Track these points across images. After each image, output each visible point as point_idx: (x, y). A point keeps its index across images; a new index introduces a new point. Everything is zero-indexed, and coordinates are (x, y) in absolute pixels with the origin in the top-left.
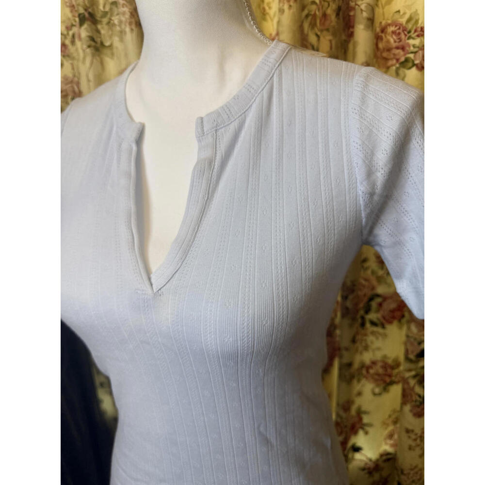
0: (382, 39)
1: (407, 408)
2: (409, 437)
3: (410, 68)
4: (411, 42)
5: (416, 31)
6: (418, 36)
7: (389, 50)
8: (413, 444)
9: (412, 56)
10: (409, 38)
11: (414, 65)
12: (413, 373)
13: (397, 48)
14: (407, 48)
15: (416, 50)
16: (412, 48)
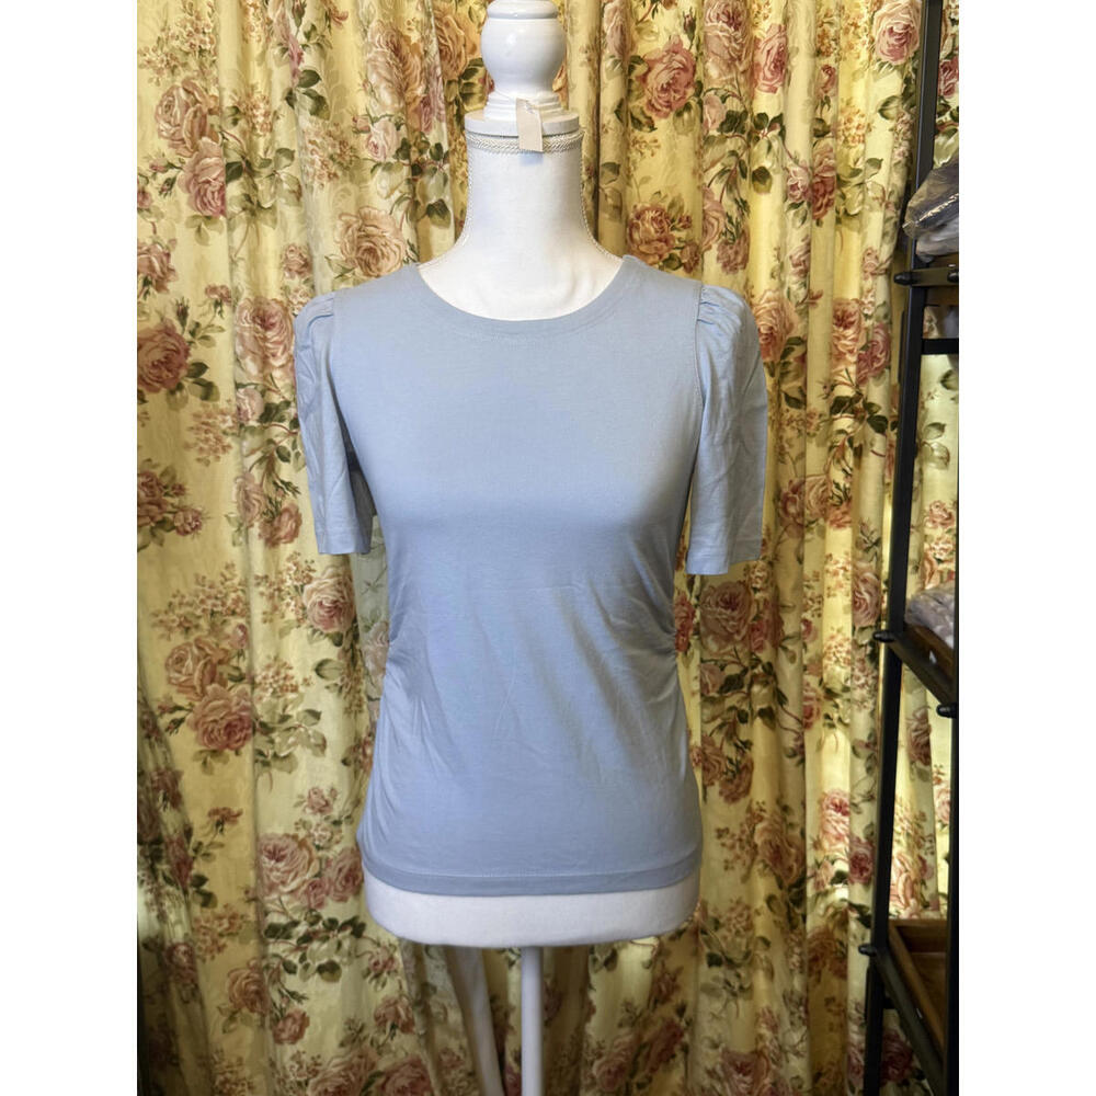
0: (638, 227)
2: (723, 845)
3: (677, 268)
4: (676, 234)
5: (680, 221)
6: (684, 227)
7: (648, 242)
9: (677, 252)
10: (673, 229)
11: (681, 264)
13: (660, 240)
14: (672, 242)
15: (682, 245)
16: (677, 242)
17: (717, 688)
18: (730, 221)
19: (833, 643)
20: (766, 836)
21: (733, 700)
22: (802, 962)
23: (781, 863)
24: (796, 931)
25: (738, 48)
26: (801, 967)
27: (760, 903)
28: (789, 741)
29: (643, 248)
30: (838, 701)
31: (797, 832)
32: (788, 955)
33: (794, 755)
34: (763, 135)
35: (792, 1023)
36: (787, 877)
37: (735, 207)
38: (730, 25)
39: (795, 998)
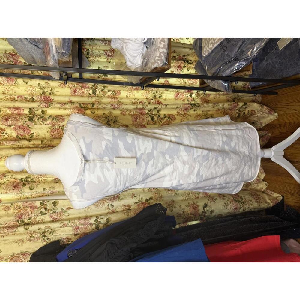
1: (173, 122)
2: (184, 120)
8: (186, 119)
12: (160, 122)
17: (153, 122)
18: (53, 120)
19: (145, 95)
20: (182, 111)
21: (156, 118)
22: (206, 104)
23: (188, 108)
24: (201, 105)
25: (14, 118)
26: (207, 104)
27: (195, 112)
28: (164, 107)
29: (60, 135)
30: (156, 95)
31: (182, 105)
32: (205, 107)
33: (167, 105)
34: (34, 111)
35: (218, 106)
36: (190, 107)
37: (50, 119)
38: (9, 120)
39: (213, 105)
